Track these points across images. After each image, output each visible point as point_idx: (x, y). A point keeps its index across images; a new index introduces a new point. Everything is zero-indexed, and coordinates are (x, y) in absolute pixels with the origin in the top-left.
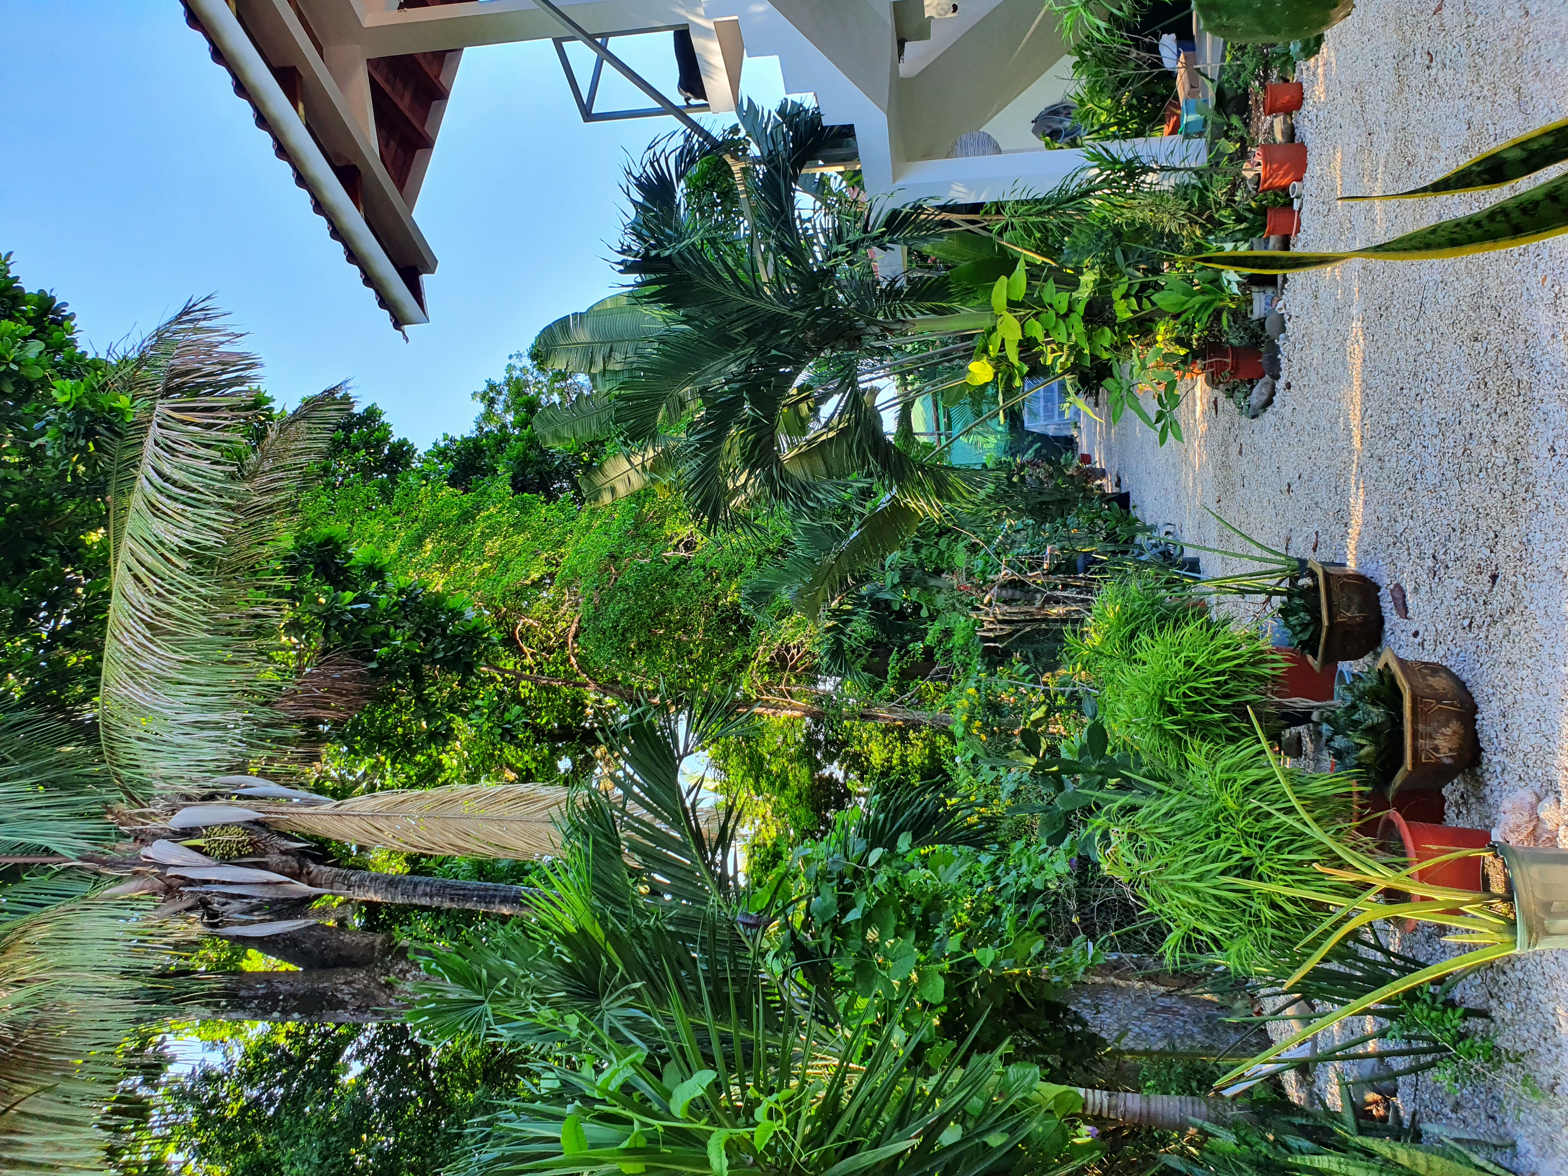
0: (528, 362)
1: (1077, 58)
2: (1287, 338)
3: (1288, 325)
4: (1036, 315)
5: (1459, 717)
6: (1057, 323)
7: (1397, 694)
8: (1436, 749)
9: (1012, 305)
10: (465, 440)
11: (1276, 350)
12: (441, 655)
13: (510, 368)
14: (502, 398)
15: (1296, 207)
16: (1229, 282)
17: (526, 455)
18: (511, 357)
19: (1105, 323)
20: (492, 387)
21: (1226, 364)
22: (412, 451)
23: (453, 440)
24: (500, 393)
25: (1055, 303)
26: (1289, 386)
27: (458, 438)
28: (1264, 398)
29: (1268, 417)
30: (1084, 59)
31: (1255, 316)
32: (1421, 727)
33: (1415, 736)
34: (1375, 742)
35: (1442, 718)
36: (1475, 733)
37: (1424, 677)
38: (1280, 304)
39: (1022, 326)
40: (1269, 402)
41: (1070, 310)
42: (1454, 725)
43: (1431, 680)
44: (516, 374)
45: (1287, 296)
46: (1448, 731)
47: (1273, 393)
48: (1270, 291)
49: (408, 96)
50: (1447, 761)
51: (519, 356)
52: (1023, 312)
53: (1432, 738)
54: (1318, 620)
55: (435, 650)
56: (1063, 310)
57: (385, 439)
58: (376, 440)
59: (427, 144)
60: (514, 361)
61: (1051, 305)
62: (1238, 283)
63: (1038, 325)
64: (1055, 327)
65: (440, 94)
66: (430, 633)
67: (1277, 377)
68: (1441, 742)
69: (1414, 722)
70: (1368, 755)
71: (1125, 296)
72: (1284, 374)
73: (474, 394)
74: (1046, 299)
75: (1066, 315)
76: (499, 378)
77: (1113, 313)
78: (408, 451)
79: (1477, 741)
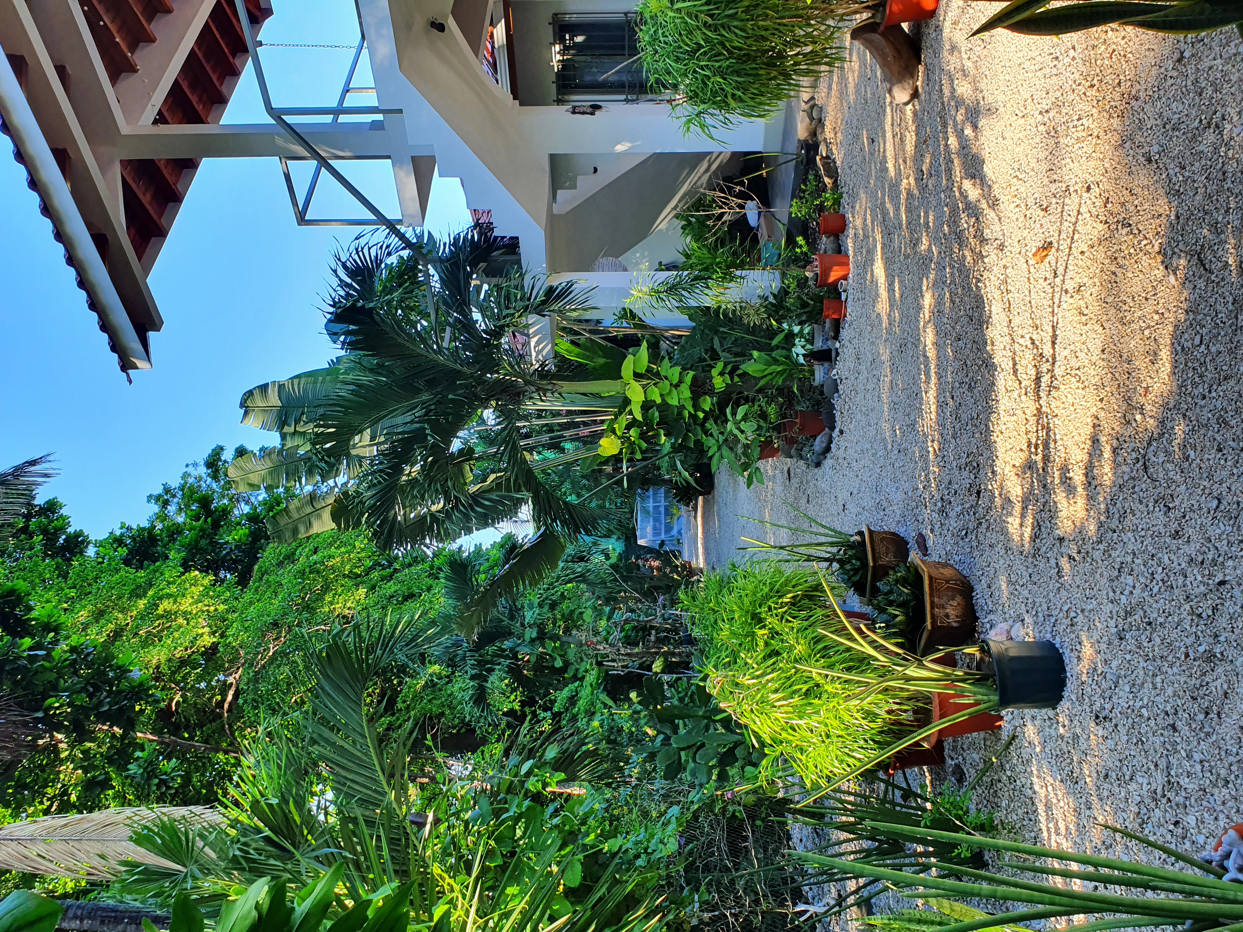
0: (203, 470)
1: (684, 223)
2: (839, 396)
3: (840, 387)
4: (655, 384)
5: (961, 593)
6: (670, 391)
7: (920, 578)
8: (947, 616)
9: (637, 376)
10: (141, 530)
11: (832, 407)
12: (106, 708)
13: (186, 475)
14: (176, 500)
15: (843, 298)
16: (798, 355)
17: (197, 542)
18: (187, 466)
19: (706, 394)
20: (167, 490)
21: (796, 423)
22: (86, 542)
23: (129, 529)
24: (174, 496)
25: (669, 375)
26: (841, 432)
27: (135, 527)
28: (824, 445)
29: (828, 462)
30: (690, 223)
31: (816, 383)
32: (936, 600)
33: (932, 608)
34: (906, 614)
35: (950, 594)
36: (973, 606)
37: (937, 568)
38: (834, 372)
39: (645, 392)
40: (828, 449)
41: (681, 381)
42: (959, 599)
43: (942, 570)
44: (191, 480)
45: (839, 365)
46: (955, 603)
47: (830, 442)
48: (826, 365)
49: (148, 196)
50: (955, 625)
51: (195, 465)
52: (645, 382)
53: (943, 607)
54: (865, 564)
55: (101, 703)
56: (675, 381)
57: (62, 529)
58: (54, 528)
59: (162, 233)
60: (190, 470)
61: (666, 378)
62: (804, 355)
63: (656, 391)
64: (670, 393)
65: (177, 199)
66: (97, 689)
67: (833, 428)
68: (950, 611)
69: (931, 595)
70: (900, 622)
71: (721, 374)
72: (838, 425)
73: (150, 496)
74: (663, 373)
75: (677, 386)
76: (175, 483)
77: (712, 386)
78: (82, 542)
79: (974, 612)
